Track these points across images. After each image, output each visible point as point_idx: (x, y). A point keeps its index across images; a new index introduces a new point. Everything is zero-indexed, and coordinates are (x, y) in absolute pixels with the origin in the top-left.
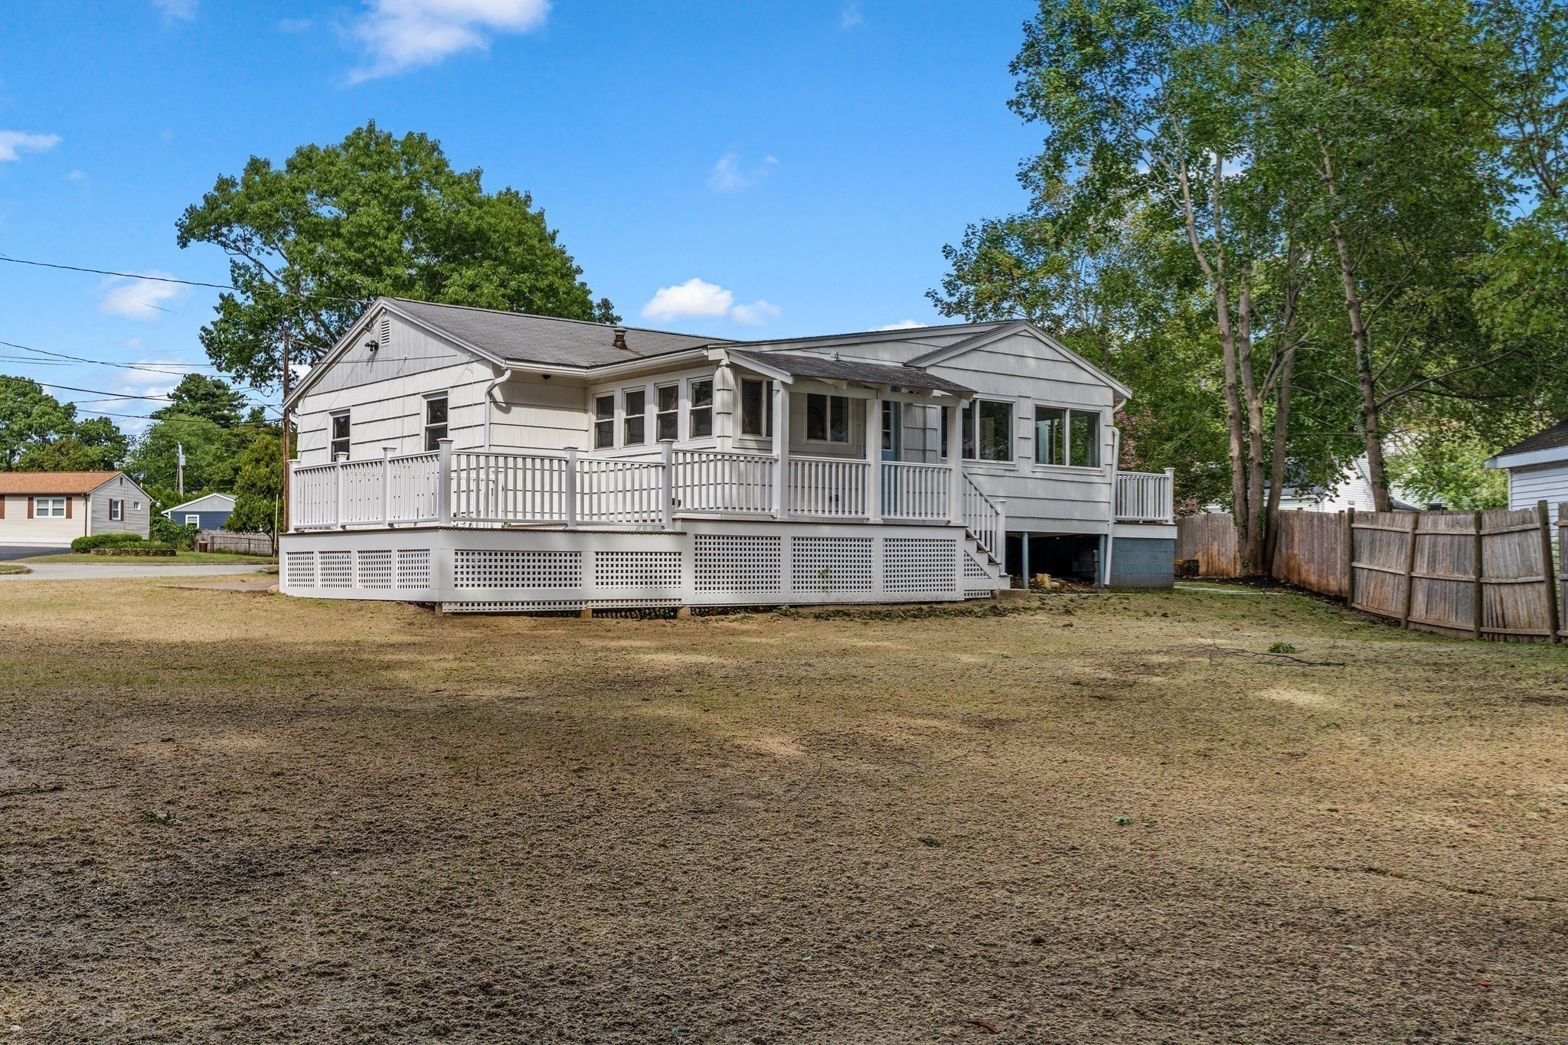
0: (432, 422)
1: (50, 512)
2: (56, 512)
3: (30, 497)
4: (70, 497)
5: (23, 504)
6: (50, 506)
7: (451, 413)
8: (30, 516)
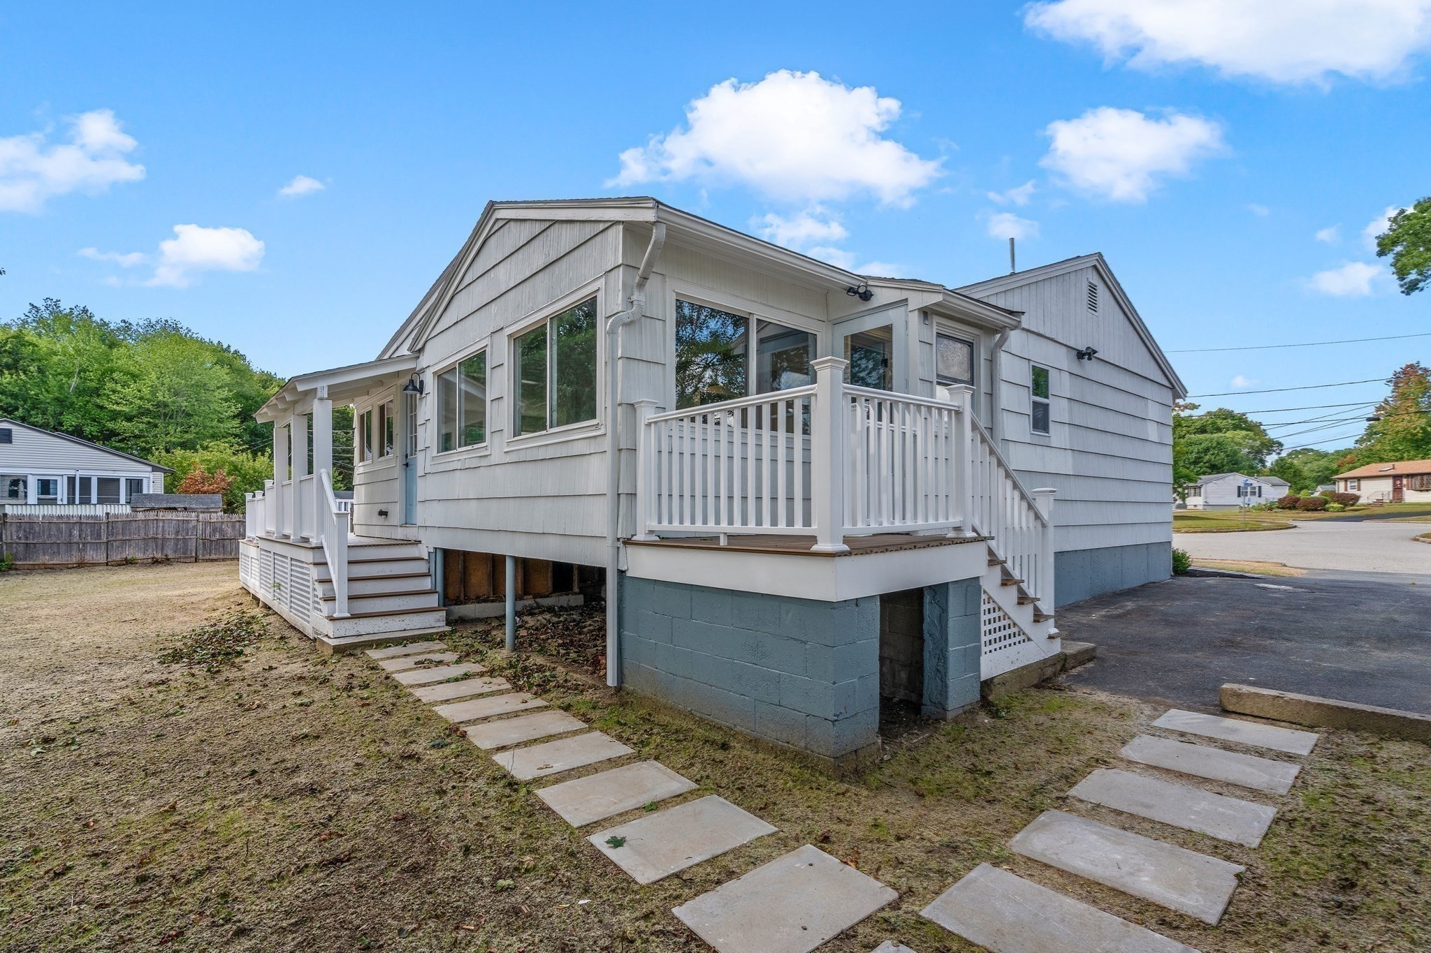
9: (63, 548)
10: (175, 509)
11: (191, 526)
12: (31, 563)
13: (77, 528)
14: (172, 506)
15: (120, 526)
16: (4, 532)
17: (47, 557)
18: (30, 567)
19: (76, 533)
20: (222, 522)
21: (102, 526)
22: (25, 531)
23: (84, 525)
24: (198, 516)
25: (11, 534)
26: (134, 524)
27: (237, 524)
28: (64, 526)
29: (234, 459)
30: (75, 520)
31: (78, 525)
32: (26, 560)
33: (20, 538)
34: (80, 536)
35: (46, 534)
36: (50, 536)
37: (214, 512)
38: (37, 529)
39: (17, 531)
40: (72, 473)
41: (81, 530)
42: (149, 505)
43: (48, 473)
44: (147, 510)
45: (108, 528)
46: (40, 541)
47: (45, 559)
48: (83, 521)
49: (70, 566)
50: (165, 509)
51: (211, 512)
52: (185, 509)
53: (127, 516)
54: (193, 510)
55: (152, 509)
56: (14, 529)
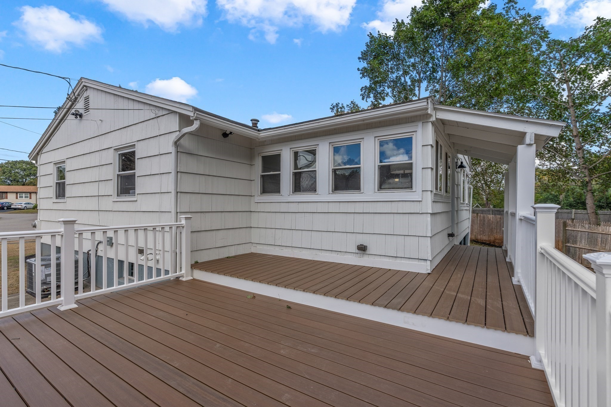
0: (123, 170)
1: (24, 197)
2: (25, 197)
3: (17, 193)
4: (30, 193)
5: (15, 195)
6: (24, 195)
7: (138, 163)
8: (17, 198)
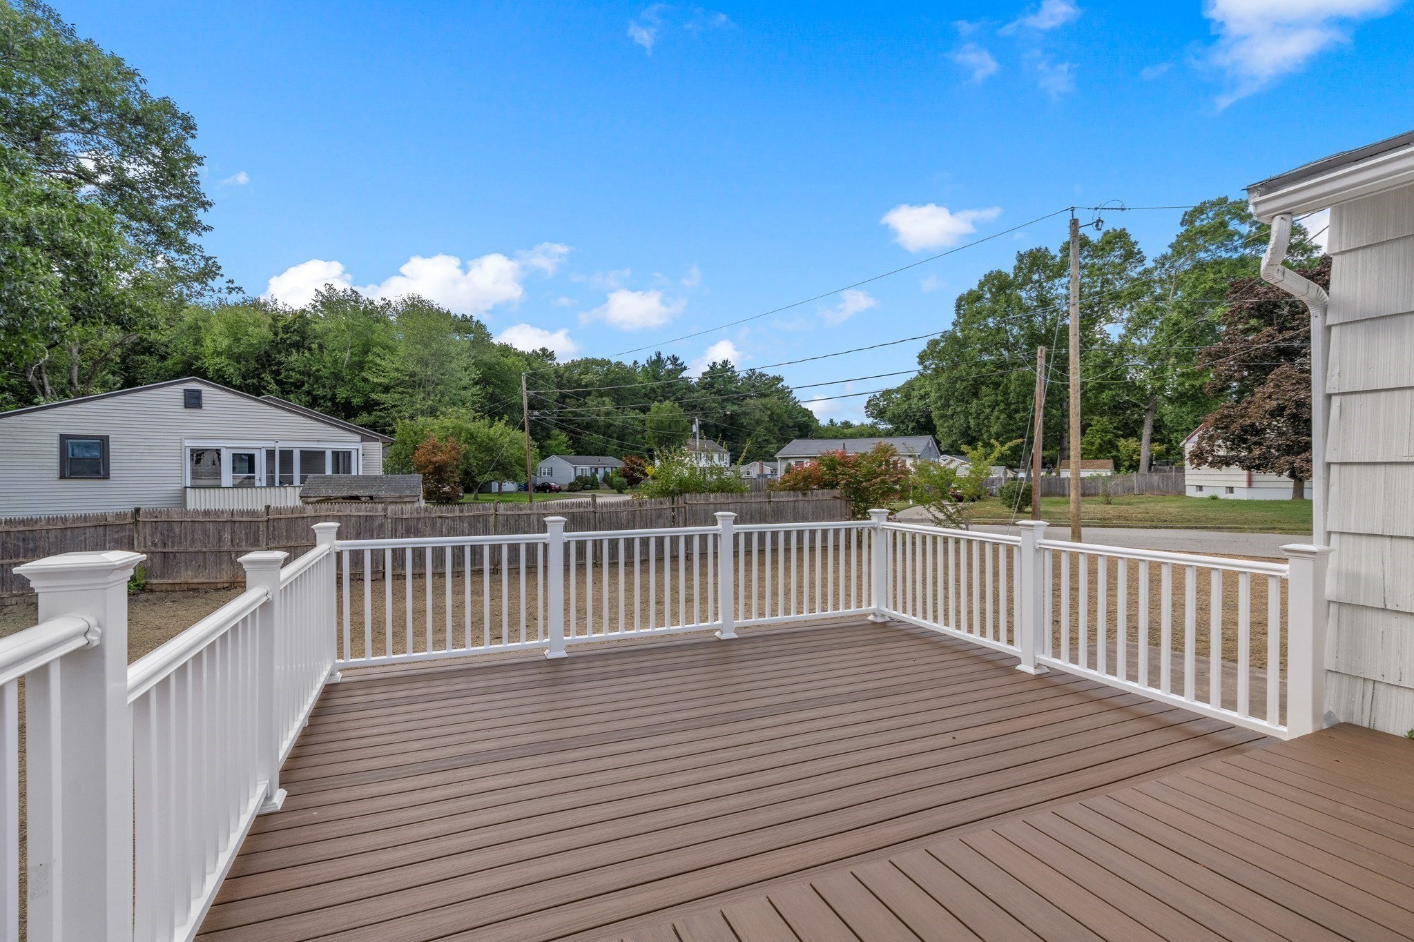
9: (211, 558)
10: (356, 498)
11: (376, 524)
12: (170, 581)
13: (228, 528)
14: (355, 493)
15: (283, 524)
16: (136, 535)
17: (190, 573)
18: (169, 588)
19: (227, 536)
20: (418, 519)
21: (261, 526)
22: (162, 534)
23: (237, 525)
24: (385, 510)
25: (145, 538)
26: (300, 522)
27: (439, 521)
28: (211, 526)
29: (471, 426)
30: (226, 517)
31: (229, 524)
32: (164, 577)
33: (155, 545)
34: (232, 541)
35: (189, 538)
36: (193, 541)
37: (409, 502)
38: (177, 531)
39: (152, 535)
40: (270, 445)
41: (233, 533)
42: (324, 493)
43: (245, 445)
44: (318, 502)
45: (268, 529)
46: (182, 549)
47: (188, 576)
48: (237, 518)
49: (219, 586)
50: (344, 498)
51: (405, 502)
52: (371, 498)
53: (293, 510)
54: (381, 500)
55: (327, 500)
56: (148, 530)
